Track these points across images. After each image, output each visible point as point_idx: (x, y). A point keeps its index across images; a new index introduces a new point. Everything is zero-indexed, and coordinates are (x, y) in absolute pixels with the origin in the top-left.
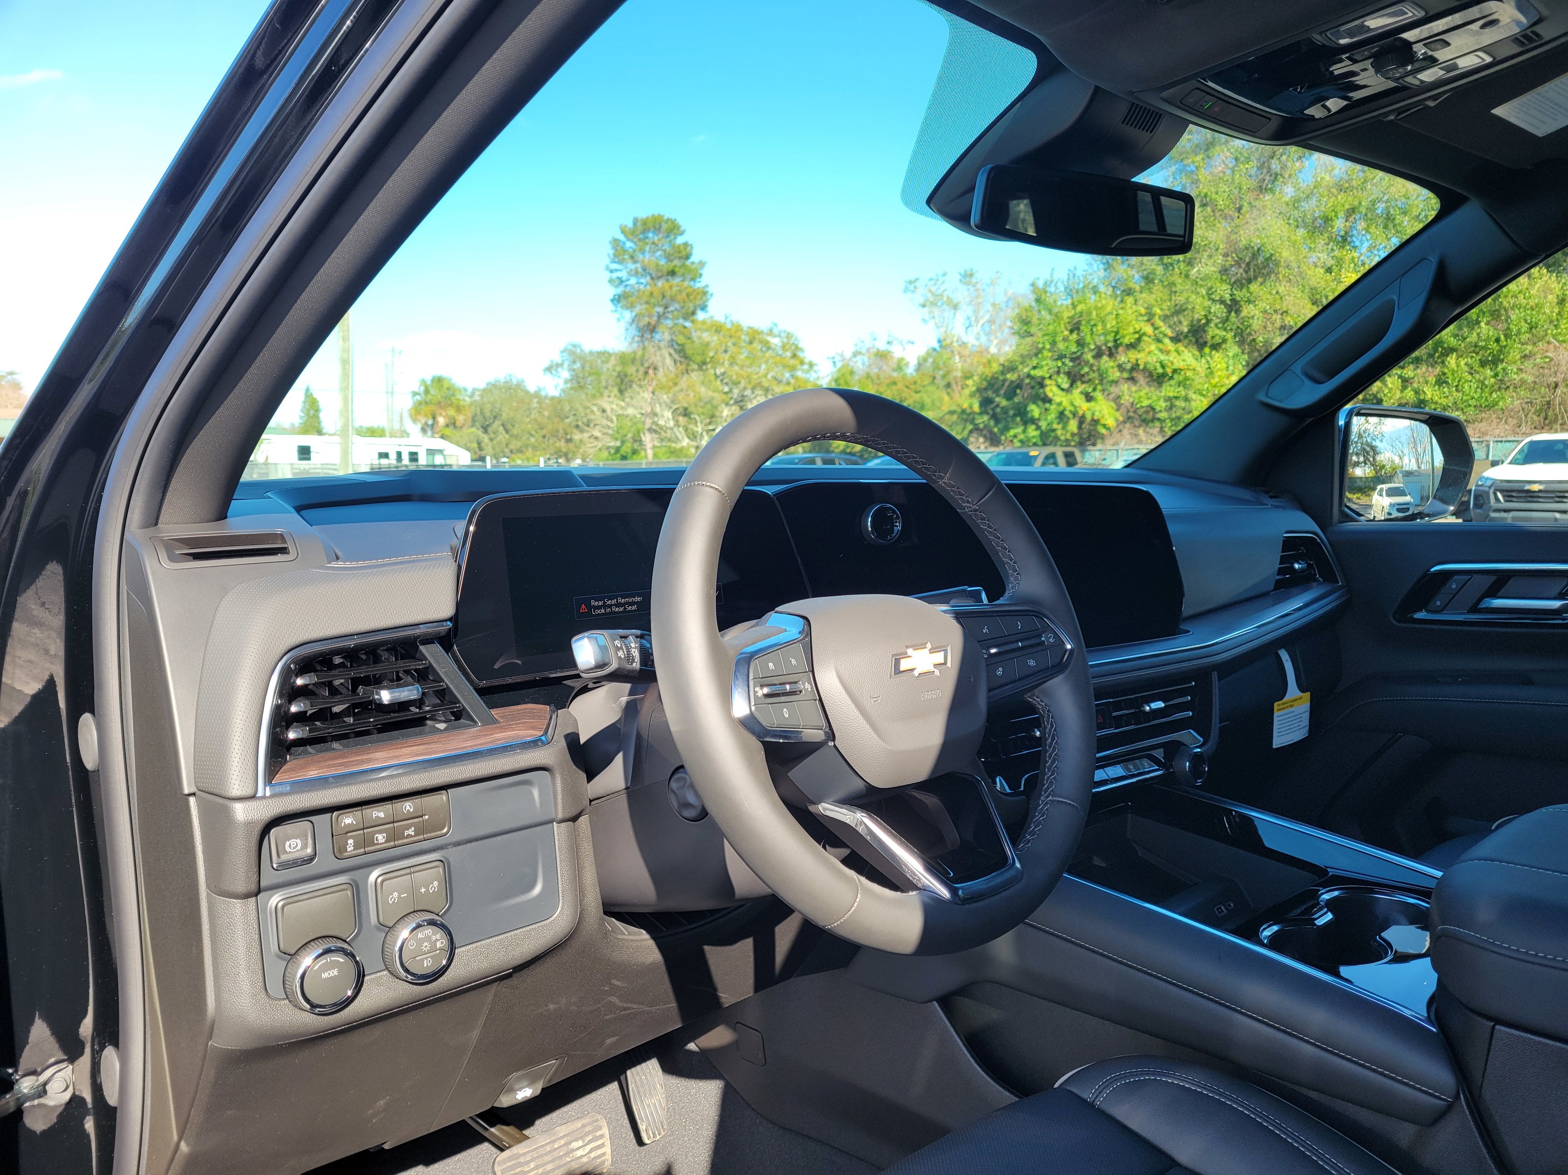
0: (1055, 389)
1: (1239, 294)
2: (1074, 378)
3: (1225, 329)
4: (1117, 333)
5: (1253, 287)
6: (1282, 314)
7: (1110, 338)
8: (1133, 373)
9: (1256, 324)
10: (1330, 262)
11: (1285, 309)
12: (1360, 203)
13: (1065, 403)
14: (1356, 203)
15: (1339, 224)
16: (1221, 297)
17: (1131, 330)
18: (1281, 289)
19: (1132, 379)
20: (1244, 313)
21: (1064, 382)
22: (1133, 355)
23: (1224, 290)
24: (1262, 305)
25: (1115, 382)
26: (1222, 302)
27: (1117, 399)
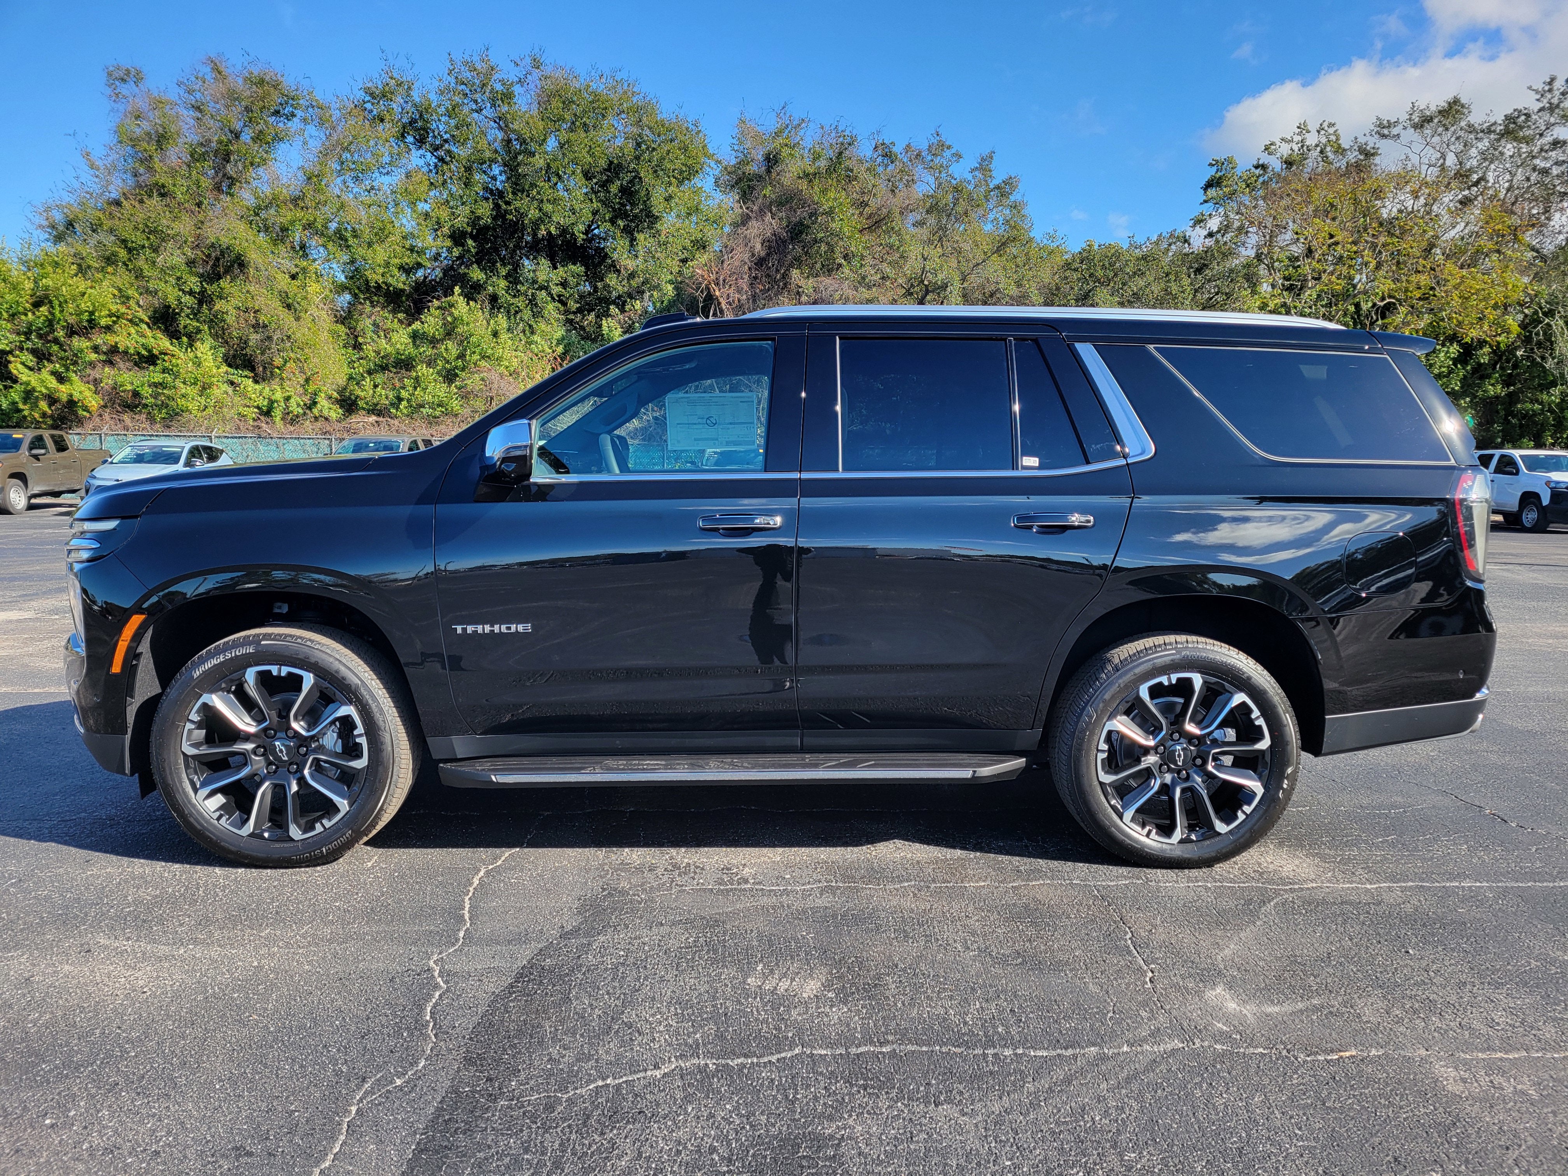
0: (20, 366)
1: (210, 289)
2: (41, 356)
3: (198, 321)
4: (92, 313)
5: (224, 283)
6: (254, 313)
7: (86, 316)
8: (112, 354)
9: (230, 319)
10: (294, 270)
11: (257, 308)
12: (315, 219)
13: (34, 383)
14: (312, 219)
15: (297, 235)
16: (191, 289)
17: (105, 313)
18: (252, 289)
19: (111, 363)
20: (217, 307)
21: (30, 359)
22: (111, 339)
23: (193, 283)
24: (234, 302)
25: (92, 364)
26: (191, 293)
27: (96, 382)
